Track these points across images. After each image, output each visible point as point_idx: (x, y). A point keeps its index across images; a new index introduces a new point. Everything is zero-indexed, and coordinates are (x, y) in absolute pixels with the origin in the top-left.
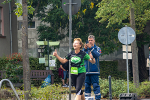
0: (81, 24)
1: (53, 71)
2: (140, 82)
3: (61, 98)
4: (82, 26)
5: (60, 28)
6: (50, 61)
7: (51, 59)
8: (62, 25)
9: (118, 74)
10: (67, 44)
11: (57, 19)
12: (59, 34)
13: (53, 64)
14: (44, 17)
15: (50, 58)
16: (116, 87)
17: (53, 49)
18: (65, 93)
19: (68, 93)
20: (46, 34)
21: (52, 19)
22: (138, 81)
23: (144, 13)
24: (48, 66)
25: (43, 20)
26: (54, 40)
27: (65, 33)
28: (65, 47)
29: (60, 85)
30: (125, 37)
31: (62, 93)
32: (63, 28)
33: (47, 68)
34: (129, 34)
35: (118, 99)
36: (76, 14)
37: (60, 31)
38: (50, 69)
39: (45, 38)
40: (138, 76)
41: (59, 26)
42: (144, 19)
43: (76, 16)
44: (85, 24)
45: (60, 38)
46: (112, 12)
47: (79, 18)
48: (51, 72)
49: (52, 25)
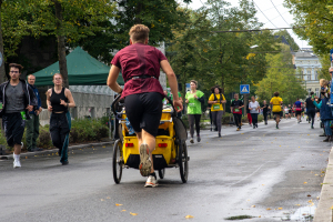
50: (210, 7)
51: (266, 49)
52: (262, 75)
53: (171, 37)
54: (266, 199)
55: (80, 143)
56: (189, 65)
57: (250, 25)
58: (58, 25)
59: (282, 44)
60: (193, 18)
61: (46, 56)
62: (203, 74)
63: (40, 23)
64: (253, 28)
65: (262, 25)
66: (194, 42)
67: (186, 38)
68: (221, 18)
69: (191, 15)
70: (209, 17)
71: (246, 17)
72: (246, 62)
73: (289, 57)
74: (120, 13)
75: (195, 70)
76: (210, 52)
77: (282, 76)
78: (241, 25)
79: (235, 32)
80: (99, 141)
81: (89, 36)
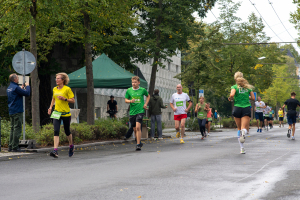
22: (38, 124)
23: (49, 32)
30: (22, 65)
34: (27, 61)
40: (38, 117)
42: (51, 40)
46: (6, 29)
50: (222, 21)
51: (272, 60)
52: (268, 84)
53: (187, 47)
54: (269, 194)
55: (102, 140)
56: (202, 73)
57: (258, 38)
58: (86, 33)
59: (287, 57)
60: (207, 31)
61: (75, 62)
62: (214, 82)
63: (71, 31)
64: (261, 41)
65: (269, 39)
66: (207, 52)
67: (200, 49)
68: (232, 31)
69: (205, 28)
70: (222, 30)
71: (255, 31)
72: (254, 72)
73: (293, 69)
74: (142, 25)
75: (207, 77)
76: (221, 62)
77: (287, 85)
78: (250, 39)
79: (244, 44)
80: (119, 139)
81: (113, 45)
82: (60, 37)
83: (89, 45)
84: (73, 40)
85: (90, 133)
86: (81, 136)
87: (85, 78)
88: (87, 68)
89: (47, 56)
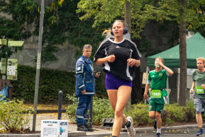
0: (54, 20)
1: (12, 82)
2: (132, 104)
3: (22, 119)
4: (55, 21)
5: (26, 23)
6: (8, 67)
7: (10, 65)
8: (28, 19)
9: (102, 91)
10: (34, 45)
11: (22, 11)
12: (23, 31)
13: (12, 71)
14: (4, 5)
15: (8, 63)
16: (99, 109)
17: (14, 51)
18: (28, 112)
19: (32, 113)
20: (5, 29)
21: (16, 9)
24: (5, 75)
25: (3, 10)
26: (17, 39)
27: (33, 30)
28: (30, 49)
29: (22, 102)
31: (24, 113)
32: (30, 23)
33: (4, 77)
35: (100, 125)
36: (50, 5)
37: (25, 27)
38: (8, 78)
39: (3, 35)
41: (24, 19)
42: (144, 17)
43: (48, 8)
44: (61, 19)
45: (25, 37)
46: (100, 5)
47: (53, 11)
48: (8, 83)
49: (15, 18)
82: (154, 15)
83: (183, 23)
84: (168, 18)
85: (182, 115)
86: (172, 117)
87: (178, 57)
88: (181, 47)
89: (140, 34)
